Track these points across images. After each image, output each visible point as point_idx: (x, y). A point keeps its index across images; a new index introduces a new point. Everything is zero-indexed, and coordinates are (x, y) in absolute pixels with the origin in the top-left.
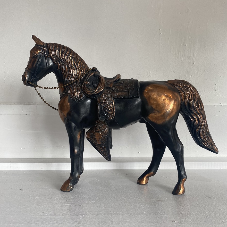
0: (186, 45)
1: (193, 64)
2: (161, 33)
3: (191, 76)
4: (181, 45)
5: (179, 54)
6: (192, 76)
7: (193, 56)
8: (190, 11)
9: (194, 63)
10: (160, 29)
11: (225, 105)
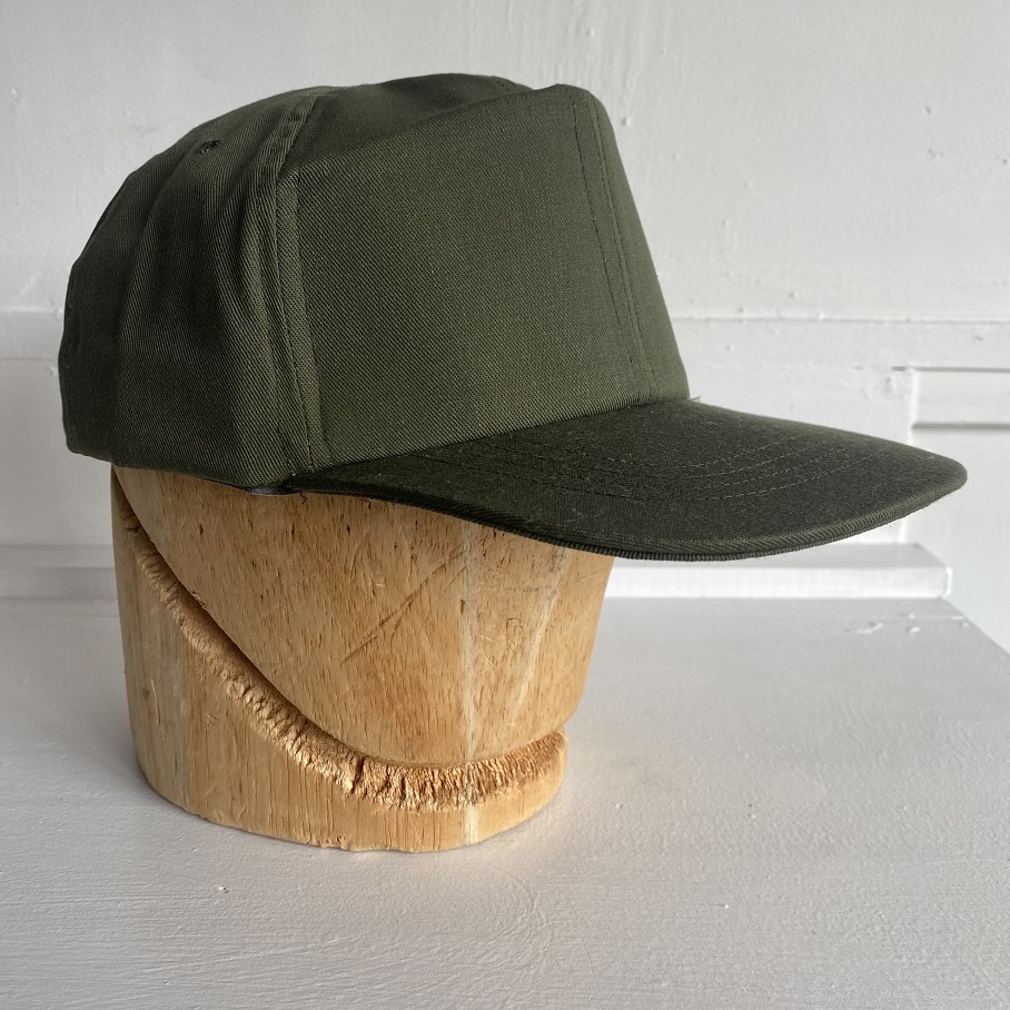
0: (593, 33)
4: (566, 29)
9: (629, 122)
11: (761, 320)
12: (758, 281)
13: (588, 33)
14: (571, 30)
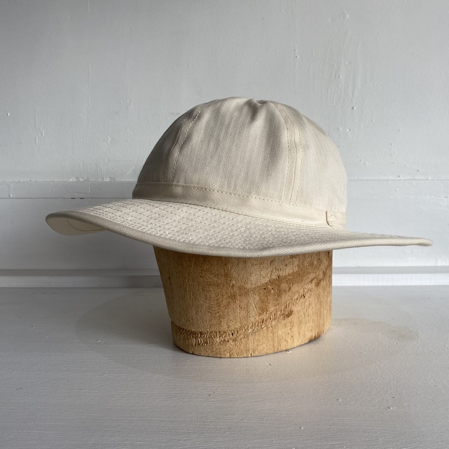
0: (341, 77)
1: (353, 108)
2: (297, 57)
3: (348, 130)
4: (331, 76)
5: (327, 92)
6: (350, 130)
7: (353, 95)
8: (348, 16)
9: (355, 108)
10: (295, 50)
11: (407, 180)
12: (405, 165)
13: (339, 77)
14: (333, 76)
